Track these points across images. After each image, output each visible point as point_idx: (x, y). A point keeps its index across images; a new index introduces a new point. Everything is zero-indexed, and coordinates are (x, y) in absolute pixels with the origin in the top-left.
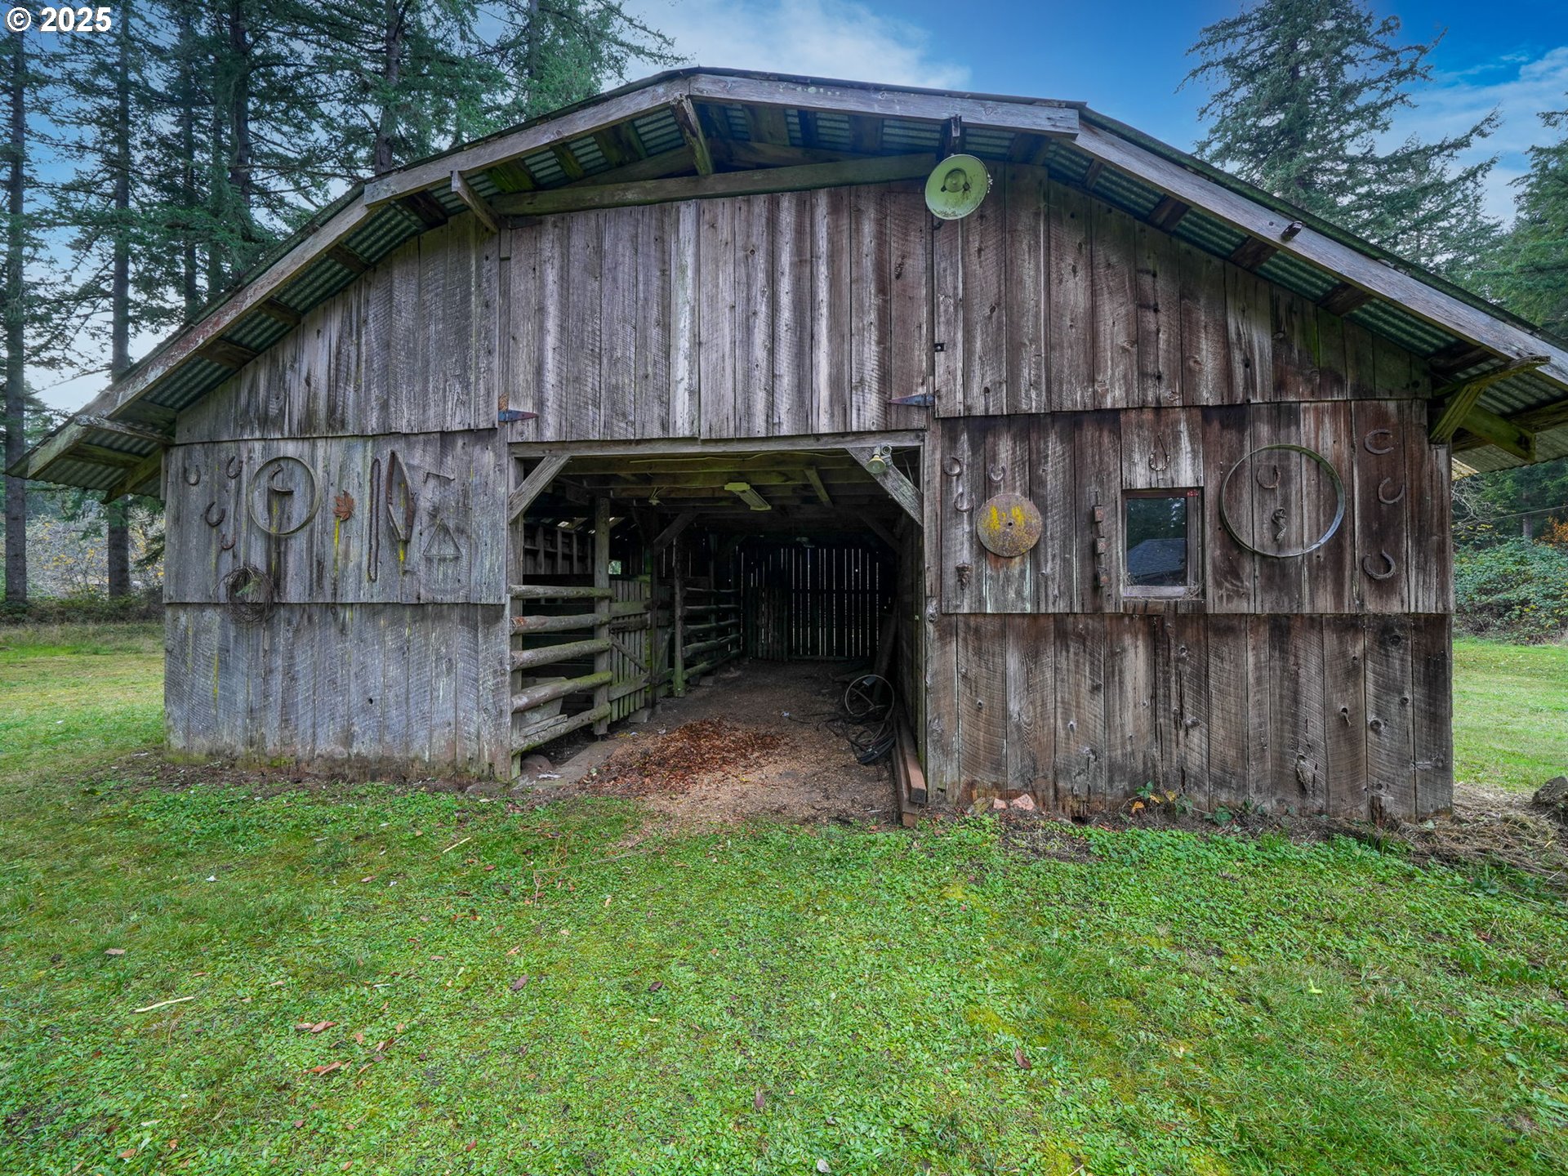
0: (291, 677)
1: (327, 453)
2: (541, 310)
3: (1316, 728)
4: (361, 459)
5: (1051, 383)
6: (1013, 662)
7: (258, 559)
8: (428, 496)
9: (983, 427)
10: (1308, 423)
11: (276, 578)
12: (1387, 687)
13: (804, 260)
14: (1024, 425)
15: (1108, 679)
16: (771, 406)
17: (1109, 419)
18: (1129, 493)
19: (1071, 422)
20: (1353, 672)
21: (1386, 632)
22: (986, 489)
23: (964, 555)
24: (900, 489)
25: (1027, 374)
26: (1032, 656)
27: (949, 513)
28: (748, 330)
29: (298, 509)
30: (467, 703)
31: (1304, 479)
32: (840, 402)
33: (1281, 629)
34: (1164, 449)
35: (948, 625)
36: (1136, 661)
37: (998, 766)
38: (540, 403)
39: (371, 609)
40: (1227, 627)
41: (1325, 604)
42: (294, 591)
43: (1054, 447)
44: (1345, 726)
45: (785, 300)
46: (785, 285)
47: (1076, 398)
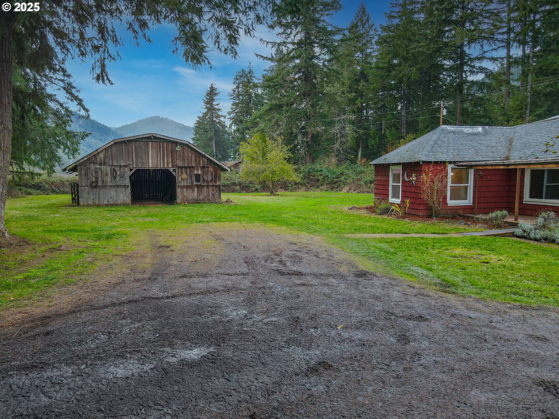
0: (99, 194)
1: (103, 167)
2: (133, 152)
3: (211, 195)
4: (109, 168)
5: (188, 164)
6: (185, 190)
7: (94, 180)
8: (118, 173)
9: (182, 168)
10: (210, 168)
11: (97, 182)
12: (216, 191)
13: (163, 150)
14: (185, 167)
15: (193, 191)
16: (160, 165)
17: (193, 167)
18: (195, 174)
19: (190, 167)
20: (214, 190)
21: (216, 186)
22: (182, 173)
23: (180, 180)
24: (174, 173)
25: (186, 163)
26: (187, 189)
27: (178, 176)
28: (158, 157)
29: (100, 174)
30: (125, 196)
31: (210, 174)
32: (168, 164)
33: (208, 186)
34: (198, 170)
35: (179, 187)
36: (196, 190)
37: (184, 200)
38: (133, 163)
39: (111, 186)
40: (203, 186)
41: (211, 184)
42: (100, 184)
43: (188, 170)
44: (213, 195)
45: (161, 153)
46: (161, 152)
47: (190, 165)
